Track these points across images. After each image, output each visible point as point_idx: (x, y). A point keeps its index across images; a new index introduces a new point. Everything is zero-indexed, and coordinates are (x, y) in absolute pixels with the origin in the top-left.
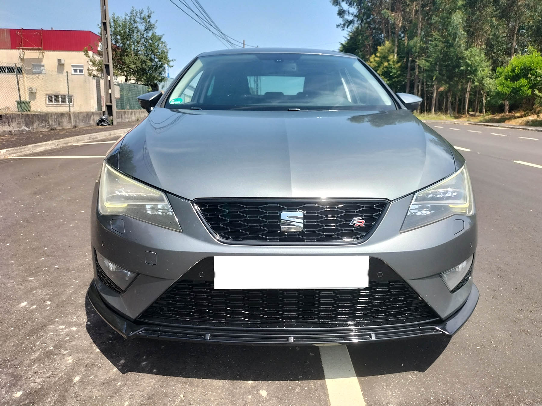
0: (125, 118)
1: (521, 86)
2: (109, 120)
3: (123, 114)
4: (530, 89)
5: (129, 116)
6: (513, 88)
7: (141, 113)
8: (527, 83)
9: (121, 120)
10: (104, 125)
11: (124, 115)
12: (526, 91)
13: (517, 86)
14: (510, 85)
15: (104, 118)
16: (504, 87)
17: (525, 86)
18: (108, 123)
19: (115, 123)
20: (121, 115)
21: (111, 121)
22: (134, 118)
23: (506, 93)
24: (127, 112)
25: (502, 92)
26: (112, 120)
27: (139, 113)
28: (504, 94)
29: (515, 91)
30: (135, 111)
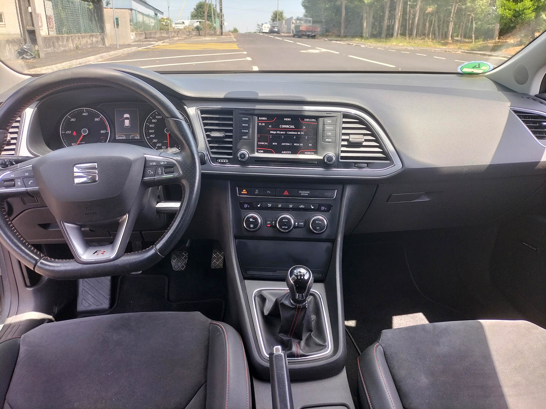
0: (59, 46)
1: (524, 9)
2: (34, 50)
3: (55, 41)
4: (534, 12)
5: (65, 43)
6: (515, 10)
7: (81, 38)
8: (531, 5)
9: (53, 49)
10: (27, 59)
11: (58, 42)
12: (529, 14)
13: (521, 9)
14: (512, 7)
15: (25, 47)
16: (505, 9)
17: (529, 8)
18: (32, 55)
19: (42, 55)
20: (53, 43)
21: (36, 52)
22: (71, 45)
23: (507, 17)
24: (60, 38)
25: (503, 15)
26: (38, 51)
27: (79, 38)
28: (505, 18)
29: (517, 14)
30: (72, 36)
